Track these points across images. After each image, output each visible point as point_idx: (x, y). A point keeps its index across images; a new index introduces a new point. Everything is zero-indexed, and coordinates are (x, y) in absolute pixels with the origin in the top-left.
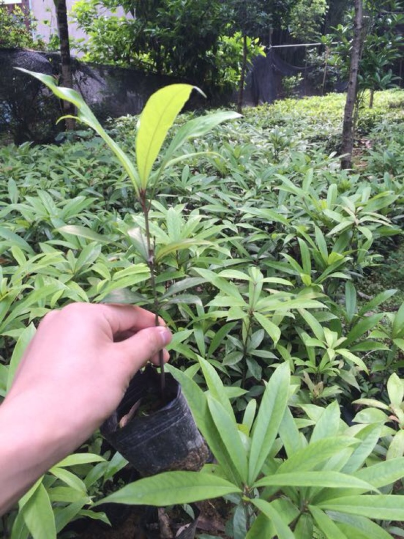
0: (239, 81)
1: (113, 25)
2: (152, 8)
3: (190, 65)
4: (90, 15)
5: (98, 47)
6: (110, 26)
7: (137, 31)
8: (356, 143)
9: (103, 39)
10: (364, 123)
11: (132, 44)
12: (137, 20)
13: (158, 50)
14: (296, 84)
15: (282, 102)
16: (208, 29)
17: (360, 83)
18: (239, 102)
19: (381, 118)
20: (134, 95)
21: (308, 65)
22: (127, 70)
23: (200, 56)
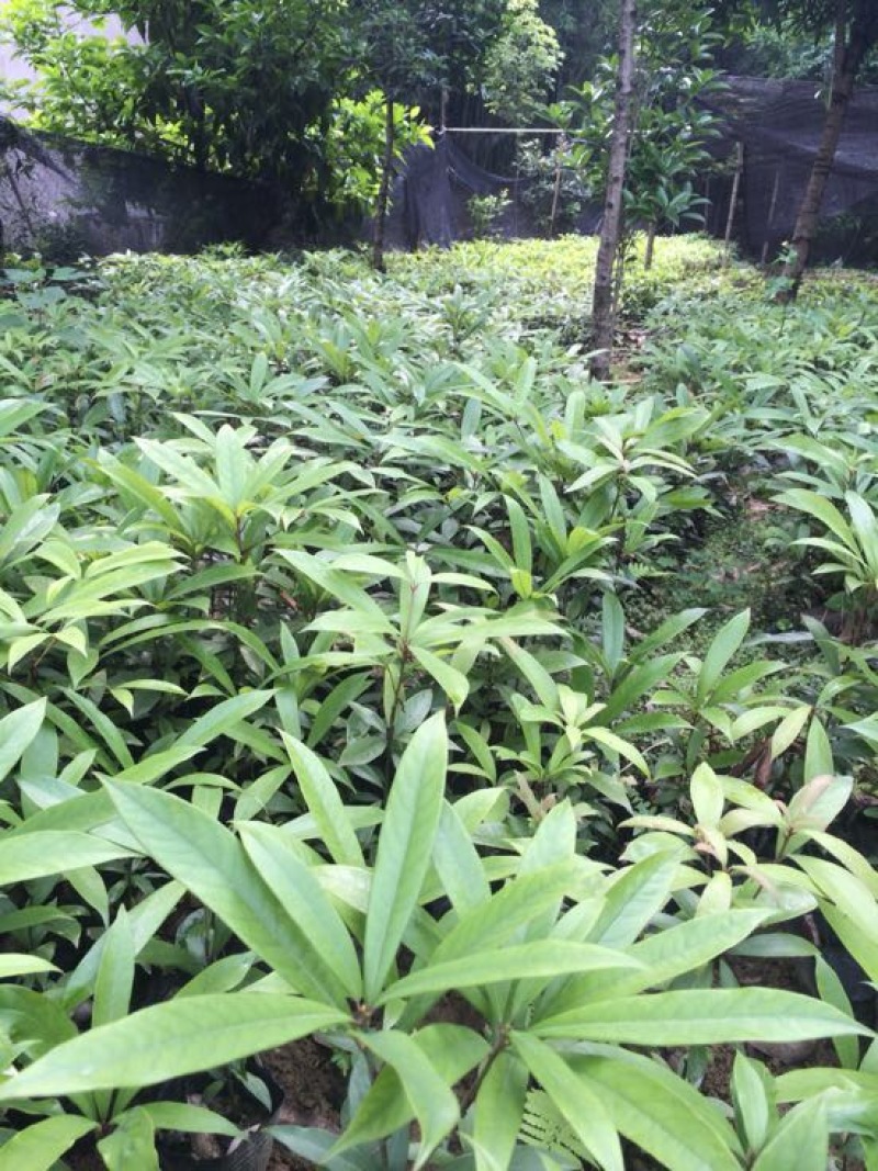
0: (376, 197)
1: (96, 54)
2: (186, 23)
3: (269, 154)
4: (43, 28)
5: (61, 100)
6: (88, 55)
7: (151, 71)
8: (619, 339)
9: (73, 83)
10: (633, 296)
11: (140, 99)
12: (151, 47)
13: (200, 116)
14: (496, 212)
15: (470, 247)
16: (311, 79)
17: (627, 207)
18: (376, 239)
19: (669, 290)
20: (144, 213)
21: (522, 173)
22: (129, 155)
23: (292, 136)
